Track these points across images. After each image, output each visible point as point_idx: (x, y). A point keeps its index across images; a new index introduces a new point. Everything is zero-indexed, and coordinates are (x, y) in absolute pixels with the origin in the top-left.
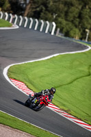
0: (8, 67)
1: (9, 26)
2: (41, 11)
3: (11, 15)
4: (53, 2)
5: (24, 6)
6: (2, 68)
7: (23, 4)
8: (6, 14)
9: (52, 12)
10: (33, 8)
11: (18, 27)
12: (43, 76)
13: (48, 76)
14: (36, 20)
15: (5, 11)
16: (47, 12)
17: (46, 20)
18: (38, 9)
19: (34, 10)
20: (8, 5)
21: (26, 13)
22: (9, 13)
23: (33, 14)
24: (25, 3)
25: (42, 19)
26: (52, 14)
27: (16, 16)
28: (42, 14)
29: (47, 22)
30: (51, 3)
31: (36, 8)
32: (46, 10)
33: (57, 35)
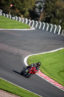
0: (27, 57)
1: (29, 28)
2: (51, 17)
3: (30, 20)
4: (60, 11)
5: (39, 14)
6: (23, 58)
7: (38, 13)
8: (26, 19)
9: (59, 18)
10: (45, 15)
11: (34, 29)
12: (52, 64)
13: (55, 63)
14: (48, 24)
15: (26, 17)
16: (55, 18)
17: (54, 24)
18: (49, 16)
19: (46, 17)
20: (27, 13)
21: (40, 19)
22: (28, 19)
23: (45, 19)
24: (40, 12)
25: (51, 23)
26: (59, 20)
27: (33, 21)
28: (52, 20)
29: (55, 25)
30: (58, 12)
31: (47, 15)
32: (55, 17)
33: (62, 34)
